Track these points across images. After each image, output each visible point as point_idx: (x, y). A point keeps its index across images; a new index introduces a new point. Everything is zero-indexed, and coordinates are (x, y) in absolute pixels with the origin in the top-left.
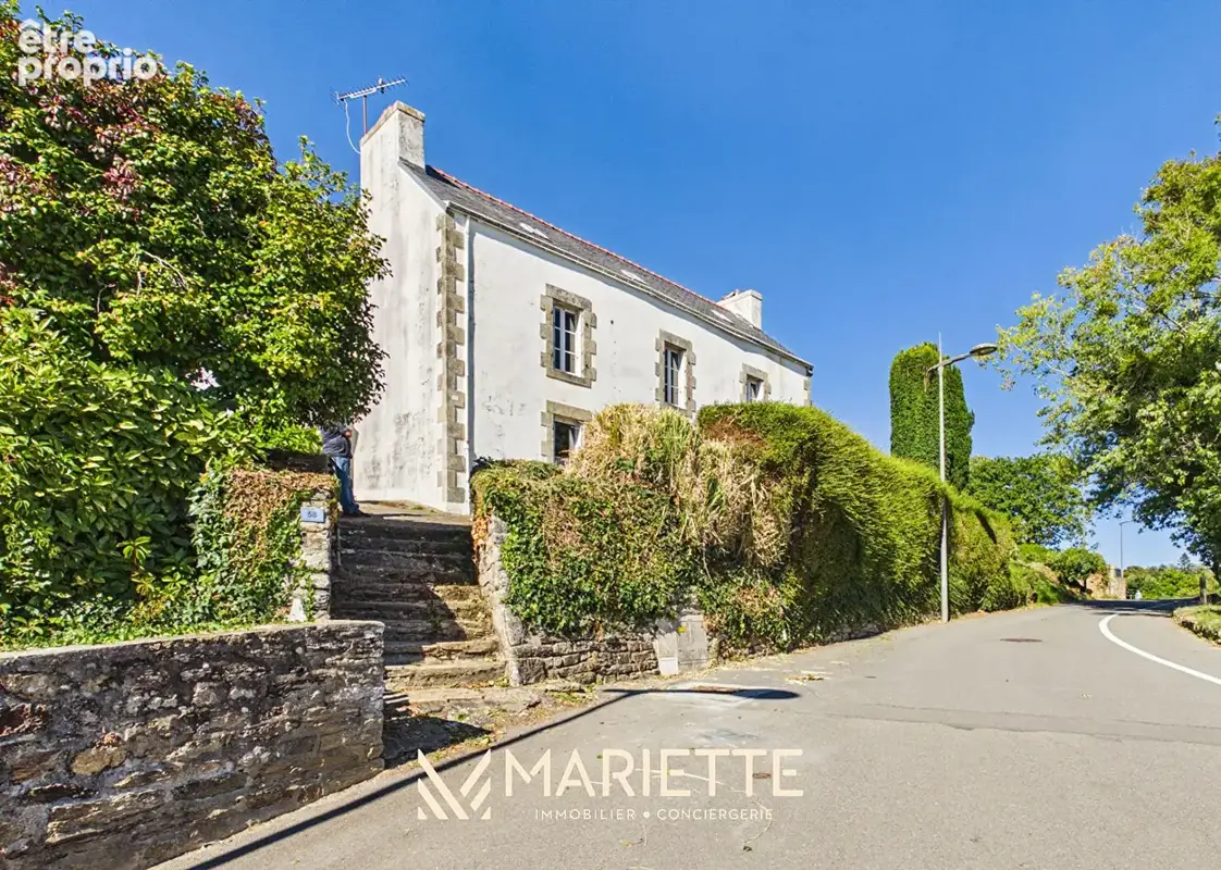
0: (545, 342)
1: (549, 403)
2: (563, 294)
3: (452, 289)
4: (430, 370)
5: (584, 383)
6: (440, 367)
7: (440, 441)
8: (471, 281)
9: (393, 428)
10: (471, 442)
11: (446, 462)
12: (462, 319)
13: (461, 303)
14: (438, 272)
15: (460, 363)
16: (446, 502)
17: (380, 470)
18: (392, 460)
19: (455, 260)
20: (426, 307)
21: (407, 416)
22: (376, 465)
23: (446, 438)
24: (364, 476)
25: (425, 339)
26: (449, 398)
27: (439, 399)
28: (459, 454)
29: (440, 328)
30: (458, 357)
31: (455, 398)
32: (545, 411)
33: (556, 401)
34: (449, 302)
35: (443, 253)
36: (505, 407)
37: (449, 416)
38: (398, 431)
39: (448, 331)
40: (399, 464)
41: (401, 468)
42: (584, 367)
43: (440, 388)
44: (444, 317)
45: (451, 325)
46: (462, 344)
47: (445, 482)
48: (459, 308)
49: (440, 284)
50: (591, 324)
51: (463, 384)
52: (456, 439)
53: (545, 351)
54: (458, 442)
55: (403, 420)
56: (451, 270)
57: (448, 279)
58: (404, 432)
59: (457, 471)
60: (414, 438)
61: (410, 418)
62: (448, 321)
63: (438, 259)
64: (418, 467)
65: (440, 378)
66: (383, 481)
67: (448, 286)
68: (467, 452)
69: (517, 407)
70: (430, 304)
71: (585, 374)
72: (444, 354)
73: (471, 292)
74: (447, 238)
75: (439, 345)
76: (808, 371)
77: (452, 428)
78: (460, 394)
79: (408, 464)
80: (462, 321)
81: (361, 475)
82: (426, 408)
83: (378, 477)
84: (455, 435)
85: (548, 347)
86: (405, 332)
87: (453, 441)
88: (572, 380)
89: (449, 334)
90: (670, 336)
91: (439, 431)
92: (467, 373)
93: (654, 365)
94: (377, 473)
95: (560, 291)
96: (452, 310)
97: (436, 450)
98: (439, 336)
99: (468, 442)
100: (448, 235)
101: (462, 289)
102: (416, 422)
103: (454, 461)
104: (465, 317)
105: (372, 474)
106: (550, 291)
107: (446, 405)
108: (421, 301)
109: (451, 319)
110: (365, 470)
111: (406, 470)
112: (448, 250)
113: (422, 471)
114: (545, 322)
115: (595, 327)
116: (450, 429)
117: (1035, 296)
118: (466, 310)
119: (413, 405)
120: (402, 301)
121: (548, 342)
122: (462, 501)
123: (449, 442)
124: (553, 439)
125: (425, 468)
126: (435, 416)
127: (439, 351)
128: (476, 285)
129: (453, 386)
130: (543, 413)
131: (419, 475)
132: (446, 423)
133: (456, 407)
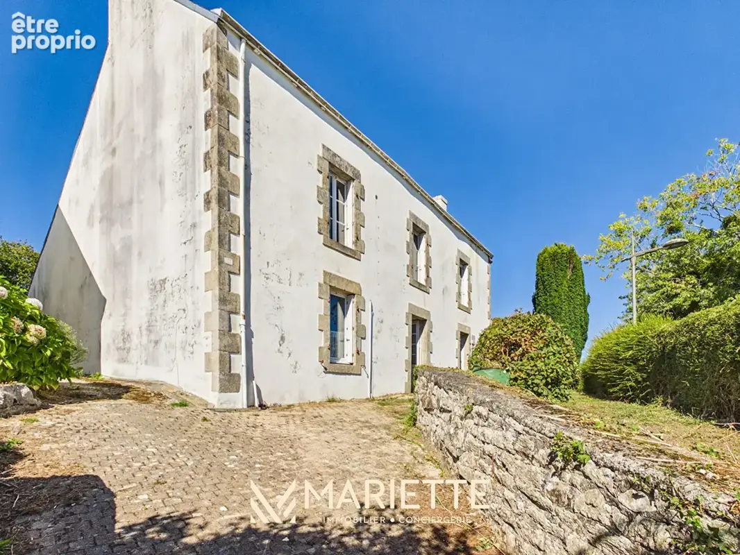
0: (322, 206)
1: (326, 273)
2: (338, 159)
3: (224, 123)
4: (194, 226)
5: (354, 254)
6: (208, 221)
7: (208, 315)
8: (247, 122)
9: (147, 296)
10: (247, 317)
11: (217, 341)
12: (236, 166)
13: (235, 144)
14: (205, 101)
15: (235, 217)
16: (217, 393)
17: (130, 342)
18: (144, 332)
19: (228, 89)
20: (188, 149)
21: (164, 281)
22: (126, 336)
23: (218, 311)
24: (113, 347)
25: (187, 188)
26: (221, 262)
27: (207, 261)
28: (233, 332)
29: (209, 172)
30: (232, 210)
31: (228, 260)
32: (322, 282)
33: (333, 272)
34: (221, 139)
35: (214, 77)
36: (285, 276)
37: (221, 284)
38: (153, 298)
39: (220, 175)
40: (153, 337)
41: (156, 342)
42: (354, 239)
43: (208, 248)
44: (214, 156)
45: (223, 169)
46: (237, 195)
47: (216, 367)
48: (232, 150)
49: (208, 117)
50: (360, 197)
51: (238, 244)
52: (230, 313)
53: (321, 217)
54: (232, 316)
55: (158, 287)
56: (223, 99)
57: (219, 110)
58: (160, 300)
59: (230, 353)
60: (172, 308)
61: (168, 285)
62: (220, 164)
63: (206, 86)
64: (178, 345)
65: (209, 235)
66: (134, 355)
67: (220, 119)
68: (243, 328)
69: (295, 277)
70: (194, 145)
71: (356, 246)
72: (214, 205)
73: (247, 134)
74: (218, 58)
75: (208, 194)
76: (489, 259)
77: (225, 300)
78: (234, 256)
79: (165, 339)
80: (237, 166)
81: (108, 346)
82: (189, 274)
83: (129, 350)
84: (229, 308)
85: (324, 213)
86: (161, 183)
87: (225, 315)
88: (345, 251)
89: (222, 181)
90: (416, 218)
91: (208, 302)
92: (242, 232)
93: (405, 243)
94: (128, 345)
95: (335, 155)
96: (224, 151)
97: (203, 324)
98: (206, 182)
99: (245, 317)
100: (220, 54)
101: (237, 127)
102: (176, 289)
103: (227, 340)
104: (241, 161)
105: (121, 345)
106: (326, 154)
107: (217, 269)
108: (182, 143)
109: (223, 162)
110: (114, 341)
111: (162, 346)
112: (219, 74)
113: (183, 348)
114: (321, 185)
115: (363, 200)
116: (223, 300)
117: (622, 215)
118: (242, 153)
119: (171, 270)
120: (156, 147)
121: (325, 207)
122: (238, 391)
123: (221, 316)
124: (329, 313)
125: (189, 347)
126: (200, 281)
127: (207, 202)
128: (251, 126)
129: (227, 246)
130: (320, 285)
131: (179, 352)
132: (217, 292)
133: (230, 272)
